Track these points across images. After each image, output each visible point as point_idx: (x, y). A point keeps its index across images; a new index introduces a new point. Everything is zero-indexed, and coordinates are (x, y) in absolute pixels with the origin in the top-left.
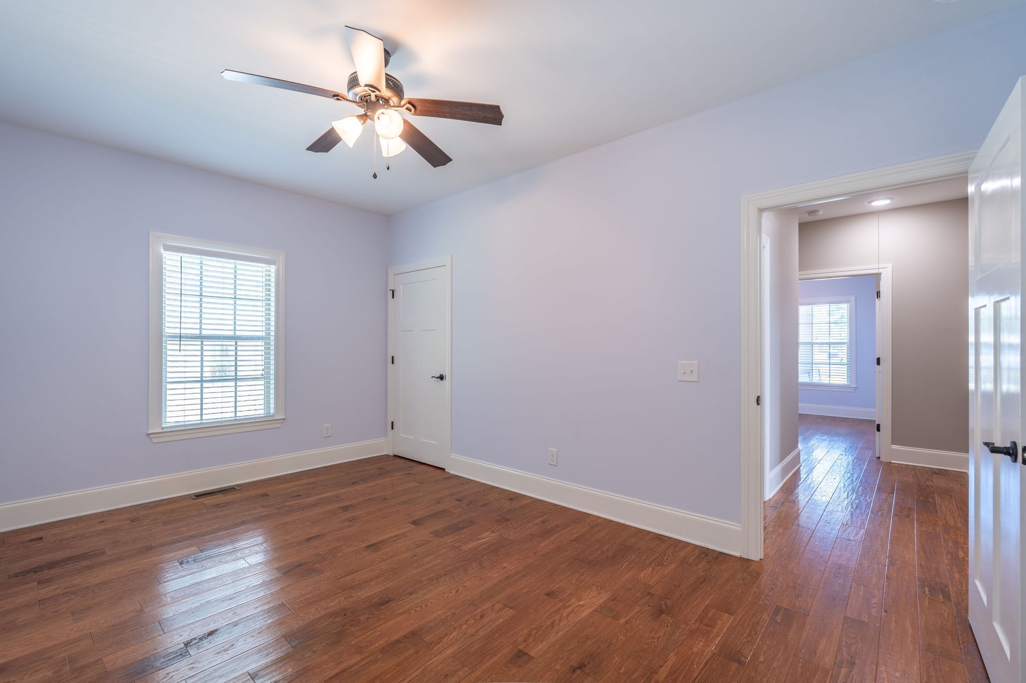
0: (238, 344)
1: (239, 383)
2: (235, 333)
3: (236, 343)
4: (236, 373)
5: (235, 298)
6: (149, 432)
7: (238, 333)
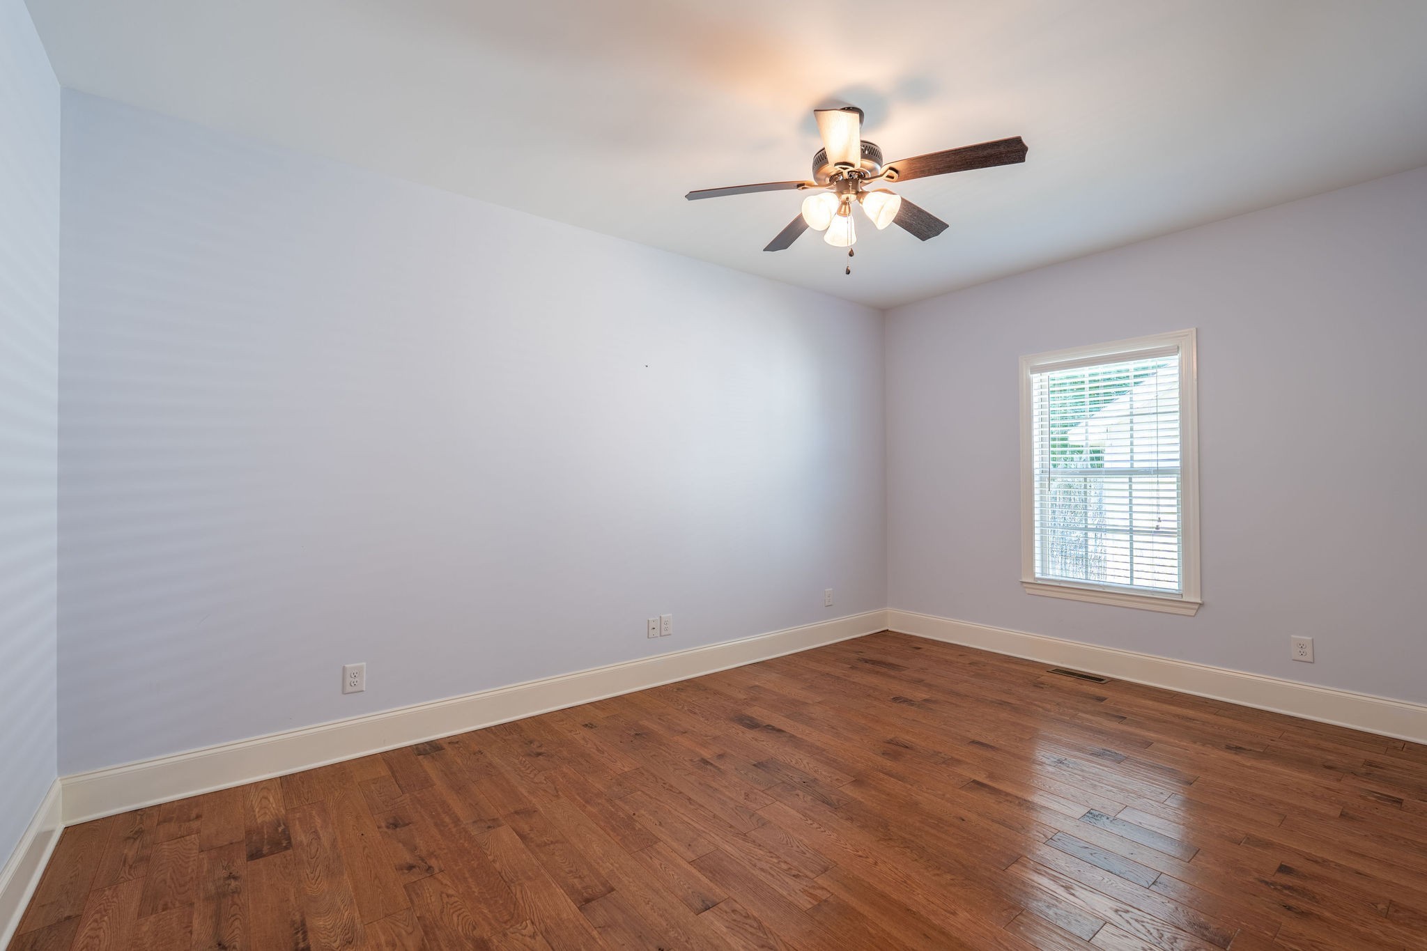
0: (1133, 480)
1: (1136, 538)
2: (1132, 464)
3: (1130, 479)
4: (1131, 522)
5: (1132, 415)
6: (1024, 580)
7: (1136, 465)
